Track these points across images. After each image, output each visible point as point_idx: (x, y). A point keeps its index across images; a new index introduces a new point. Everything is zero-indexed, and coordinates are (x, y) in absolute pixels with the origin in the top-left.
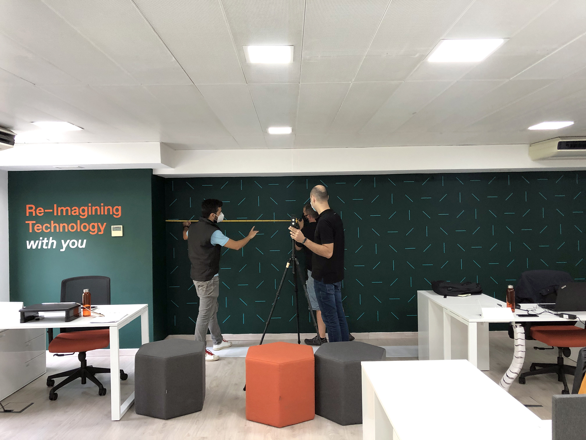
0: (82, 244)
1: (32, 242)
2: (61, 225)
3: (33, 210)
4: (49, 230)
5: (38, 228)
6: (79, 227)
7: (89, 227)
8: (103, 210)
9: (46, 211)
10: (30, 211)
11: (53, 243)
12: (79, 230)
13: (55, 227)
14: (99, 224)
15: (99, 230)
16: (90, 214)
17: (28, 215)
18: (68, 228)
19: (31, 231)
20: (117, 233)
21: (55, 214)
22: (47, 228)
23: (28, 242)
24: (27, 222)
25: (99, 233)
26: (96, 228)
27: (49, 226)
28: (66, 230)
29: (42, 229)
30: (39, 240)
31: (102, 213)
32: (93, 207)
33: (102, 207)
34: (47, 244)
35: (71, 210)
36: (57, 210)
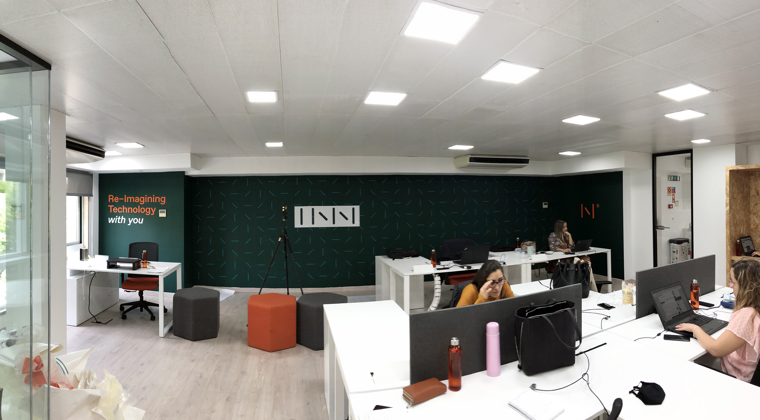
0: (140, 222)
1: (112, 219)
2: (129, 208)
3: (112, 199)
4: (121, 211)
5: (116, 210)
6: (139, 210)
7: (145, 210)
8: (154, 199)
9: (120, 199)
10: (111, 199)
11: (123, 220)
12: (139, 212)
13: (125, 209)
14: (152, 208)
15: (151, 212)
16: (146, 202)
17: (109, 201)
18: (133, 210)
19: (111, 212)
20: (162, 215)
21: (125, 201)
22: (120, 210)
23: (109, 218)
24: (109, 206)
25: (152, 214)
26: (149, 211)
27: (121, 209)
28: (132, 212)
29: (117, 211)
30: (116, 218)
31: (154, 202)
32: (148, 197)
33: (154, 197)
34: (120, 221)
35: (135, 199)
36: (126, 199)
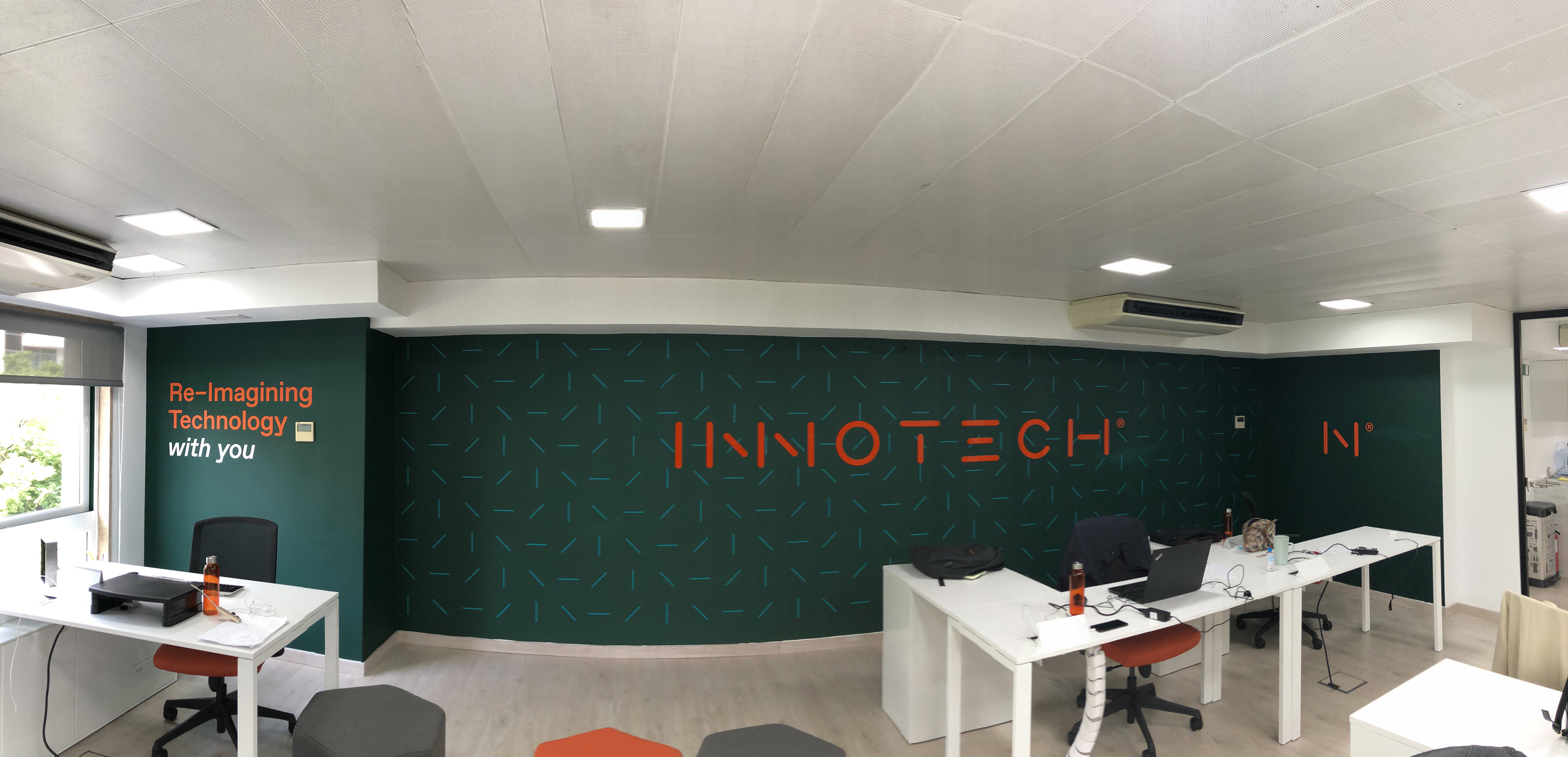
0: (248, 454)
1: (177, 445)
2: (219, 418)
3: (178, 393)
4: (201, 426)
5: (187, 422)
6: (244, 422)
7: (260, 423)
8: (282, 393)
9: (197, 393)
11: (205, 448)
12: (244, 428)
13: (209, 420)
14: (276, 418)
15: (276, 429)
16: (262, 400)
17: (172, 400)
18: (228, 423)
19: (175, 427)
20: (304, 435)
21: (210, 400)
22: (198, 422)
23: (171, 444)
24: (170, 411)
25: (276, 434)
26: (270, 426)
27: (201, 419)
28: (226, 428)
29: (191, 424)
30: (187, 442)
31: (282, 400)
32: (268, 388)
33: (282, 389)
34: (198, 449)
35: (234, 394)
36: (214, 393)
